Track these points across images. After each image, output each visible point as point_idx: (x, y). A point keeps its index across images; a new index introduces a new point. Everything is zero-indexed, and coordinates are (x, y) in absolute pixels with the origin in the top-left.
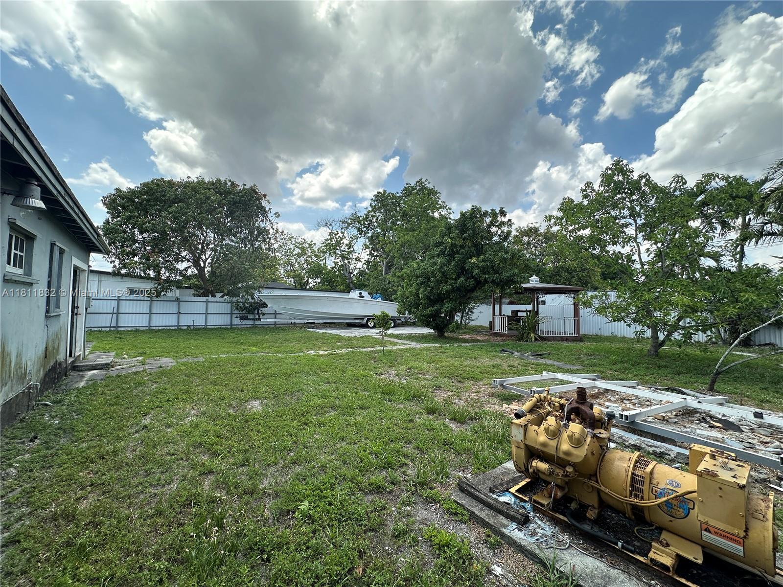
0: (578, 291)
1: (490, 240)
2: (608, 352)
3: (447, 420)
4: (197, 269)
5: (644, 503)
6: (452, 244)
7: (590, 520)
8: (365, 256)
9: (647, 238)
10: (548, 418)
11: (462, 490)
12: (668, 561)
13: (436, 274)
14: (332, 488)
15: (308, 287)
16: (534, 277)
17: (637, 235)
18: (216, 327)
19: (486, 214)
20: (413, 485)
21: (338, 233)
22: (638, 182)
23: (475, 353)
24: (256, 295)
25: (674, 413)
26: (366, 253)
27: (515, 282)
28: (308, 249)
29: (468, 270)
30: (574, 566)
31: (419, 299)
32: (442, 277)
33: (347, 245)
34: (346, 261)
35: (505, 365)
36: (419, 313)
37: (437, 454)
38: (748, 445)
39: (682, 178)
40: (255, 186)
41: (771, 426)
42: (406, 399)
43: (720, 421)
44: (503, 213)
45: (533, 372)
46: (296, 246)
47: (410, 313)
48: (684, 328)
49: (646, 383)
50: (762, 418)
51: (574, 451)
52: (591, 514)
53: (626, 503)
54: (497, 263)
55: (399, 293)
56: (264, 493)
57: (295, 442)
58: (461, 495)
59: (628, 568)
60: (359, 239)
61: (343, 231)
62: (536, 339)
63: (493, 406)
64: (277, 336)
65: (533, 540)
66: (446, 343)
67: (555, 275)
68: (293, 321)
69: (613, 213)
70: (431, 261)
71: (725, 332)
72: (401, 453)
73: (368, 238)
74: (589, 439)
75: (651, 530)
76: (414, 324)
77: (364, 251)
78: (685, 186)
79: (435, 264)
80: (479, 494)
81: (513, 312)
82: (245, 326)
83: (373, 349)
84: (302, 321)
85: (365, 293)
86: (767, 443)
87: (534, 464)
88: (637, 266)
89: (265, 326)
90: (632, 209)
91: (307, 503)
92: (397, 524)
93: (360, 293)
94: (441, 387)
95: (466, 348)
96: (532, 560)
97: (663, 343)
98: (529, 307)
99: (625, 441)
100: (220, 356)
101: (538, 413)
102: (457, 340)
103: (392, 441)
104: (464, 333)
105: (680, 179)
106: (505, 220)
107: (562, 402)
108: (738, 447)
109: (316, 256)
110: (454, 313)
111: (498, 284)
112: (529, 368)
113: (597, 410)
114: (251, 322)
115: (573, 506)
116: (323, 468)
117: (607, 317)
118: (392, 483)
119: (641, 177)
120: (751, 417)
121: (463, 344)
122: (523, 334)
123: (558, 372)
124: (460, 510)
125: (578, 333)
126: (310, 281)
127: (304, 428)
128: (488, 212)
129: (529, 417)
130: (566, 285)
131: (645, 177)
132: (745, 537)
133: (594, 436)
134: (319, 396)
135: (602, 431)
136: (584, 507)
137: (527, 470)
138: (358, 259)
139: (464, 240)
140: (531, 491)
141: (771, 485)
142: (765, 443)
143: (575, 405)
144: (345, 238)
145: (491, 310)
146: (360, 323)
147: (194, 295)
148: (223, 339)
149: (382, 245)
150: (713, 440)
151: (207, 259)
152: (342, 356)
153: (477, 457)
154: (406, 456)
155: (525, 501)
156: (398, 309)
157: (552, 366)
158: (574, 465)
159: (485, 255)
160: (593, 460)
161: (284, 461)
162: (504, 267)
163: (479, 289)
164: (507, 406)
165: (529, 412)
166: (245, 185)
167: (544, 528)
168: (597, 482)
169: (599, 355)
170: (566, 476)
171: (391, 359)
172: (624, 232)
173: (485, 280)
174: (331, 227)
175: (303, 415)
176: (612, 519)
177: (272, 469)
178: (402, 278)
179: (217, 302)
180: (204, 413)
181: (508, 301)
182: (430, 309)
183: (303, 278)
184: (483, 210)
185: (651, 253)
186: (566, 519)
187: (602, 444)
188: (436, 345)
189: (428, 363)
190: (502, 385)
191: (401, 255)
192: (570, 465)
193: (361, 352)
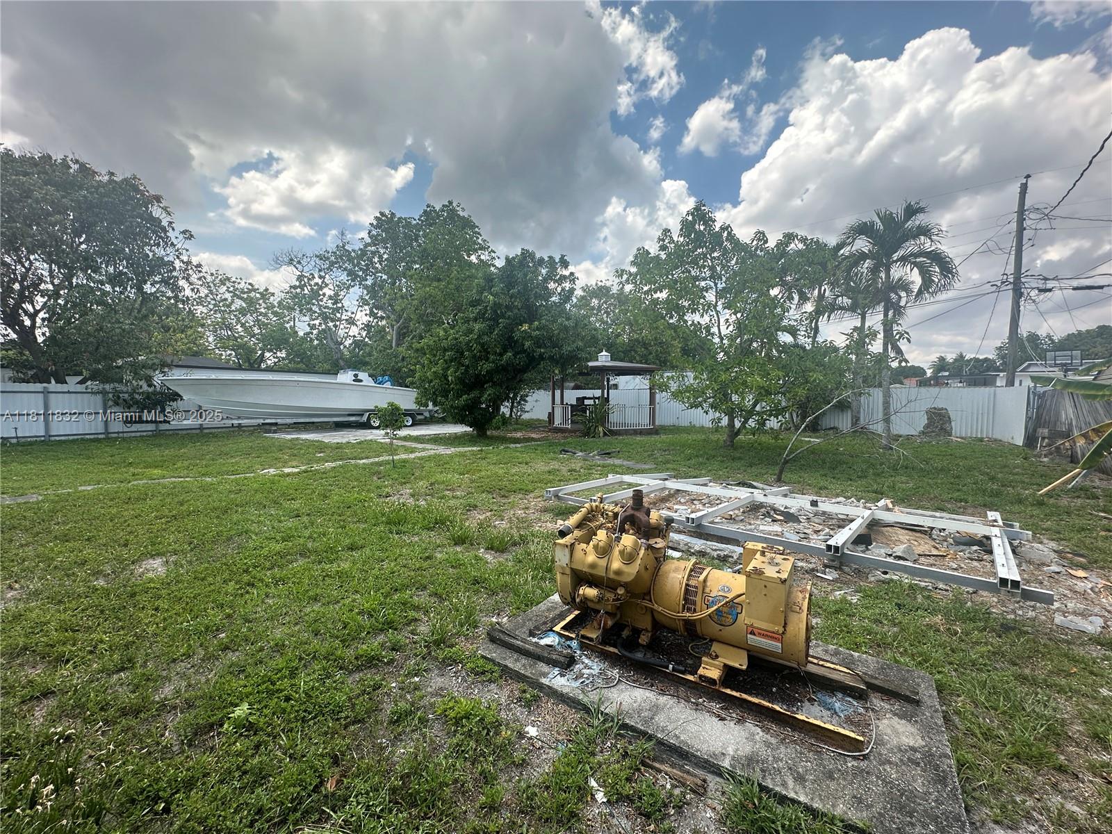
0: (653, 371)
1: (547, 300)
2: (684, 445)
3: (482, 550)
4: (15, 331)
5: (696, 616)
6: (495, 303)
7: (643, 646)
8: (362, 317)
9: (727, 306)
10: (599, 532)
11: (493, 640)
12: (714, 674)
13: (472, 346)
14: (293, 674)
15: (263, 366)
16: (604, 353)
17: (717, 302)
18: (71, 438)
19: (541, 261)
20: (425, 647)
21: (314, 277)
22: (719, 235)
23: (526, 457)
24: (158, 378)
25: (741, 510)
26: (364, 312)
27: (579, 359)
28: (261, 302)
29: (517, 341)
30: (621, 703)
31: (448, 383)
32: (481, 352)
33: (330, 298)
34: (331, 324)
35: (564, 470)
36: (448, 404)
37: (462, 598)
38: (802, 536)
39: (764, 235)
40: (135, 178)
41: (824, 513)
42: (423, 528)
43: (782, 513)
44: (565, 264)
45: (598, 476)
46: (235, 295)
47: (435, 404)
48: (758, 413)
49: (719, 478)
50: (817, 506)
51: (626, 569)
52: (644, 639)
53: (679, 620)
54: (556, 332)
55: (417, 375)
56: (163, 707)
57: (229, 616)
58: (492, 646)
59: (678, 691)
60: (351, 290)
61: (323, 274)
62: (605, 434)
63: (544, 525)
64: (205, 447)
65: (578, 684)
66: (488, 445)
67: (630, 351)
68: (236, 422)
69: (693, 273)
70: (464, 327)
71: (797, 416)
72: (409, 605)
73: (366, 287)
74: (642, 552)
75: (704, 644)
76: (443, 421)
77: (360, 309)
78: (766, 246)
79: (471, 331)
80: (515, 641)
81: (578, 399)
82: (138, 434)
83: (377, 460)
84: (253, 421)
85: (363, 376)
86: (819, 531)
87: (581, 592)
88: (717, 340)
89: (180, 432)
90: (712, 268)
91: (245, 706)
92: (396, 705)
93: (356, 376)
94: (476, 506)
95: (516, 450)
96: (575, 708)
97: (738, 432)
98: (598, 393)
99: (690, 547)
100: (80, 488)
101: (587, 526)
102: (504, 440)
103: (396, 590)
104: (515, 430)
105: (761, 237)
106: (566, 273)
107: (616, 510)
108: (794, 538)
109: (275, 314)
110: (499, 402)
111: (557, 363)
112: (594, 471)
113: (654, 516)
114: (151, 427)
115: (625, 633)
116: (279, 648)
117: (683, 402)
118: (393, 649)
119: (723, 229)
120: (808, 506)
121: (512, 446)
122: (590, 428)
123: (625, 474)
124: (489, 666)
125: (654, 424)
126: (267, 354)
127: (247, 592)
128: (544, 259)
129: (577, 533)
130: (642, 363)
131: (727, 228)
132: (783, 633)
133: (649, 547)
134: (278, 538)
135: (659, 540)
136: (637, 632)
137: (574, 599)
138: (351, 322)
139: (511, 297)
140: (580, 625)
141: (819, 574)
142: (817, 532)
143: (630, 512)
144: (327, 285)
145: (550, 398)
146: (358, 421)
147: (15, 380)
148: (89, 458)
149: (389, 300)
150: (774, 535)
151: (37, 312)
152: (324, 473)
153: (517, 594)
154: (417, 608)
155: (572, 639)
156: (417, 399)
157: (620, 466)
158: (625, 585)
159: (539, 320)
160: (646, 576)
161: (206, 649)
162: (565, 338)
163: (533, 368)
164: (562, 522)
165: (577, 527)
166: (112, 174)
167: (591, 666)
168: (651, 601)
169: (673, 450)
170: (618, 599)
171: (404, 472)
172: (704, 297)
173: (541, 355)
174: (300, 267)
175: (246, 571)
176: (667, 638)
177: (181, 667)
178: (421, 351)
179: (69, 392)
180: (37, 593)
181: (572, 384)
182: (465, 397)
183: (254, 351)
184: (538, 256)
185: (730, 325)
186: (616, 651)
187: (658, 556)
188: (475, 448)
189: (461, 474)
190: (557, 496)
191: (421, 316)
192: (621, 586)
193: (356, 466)
